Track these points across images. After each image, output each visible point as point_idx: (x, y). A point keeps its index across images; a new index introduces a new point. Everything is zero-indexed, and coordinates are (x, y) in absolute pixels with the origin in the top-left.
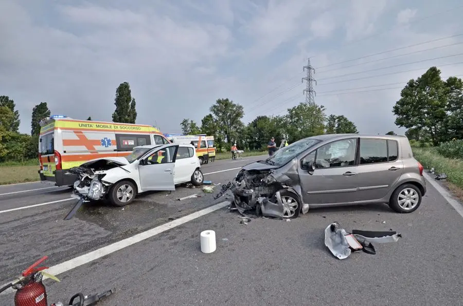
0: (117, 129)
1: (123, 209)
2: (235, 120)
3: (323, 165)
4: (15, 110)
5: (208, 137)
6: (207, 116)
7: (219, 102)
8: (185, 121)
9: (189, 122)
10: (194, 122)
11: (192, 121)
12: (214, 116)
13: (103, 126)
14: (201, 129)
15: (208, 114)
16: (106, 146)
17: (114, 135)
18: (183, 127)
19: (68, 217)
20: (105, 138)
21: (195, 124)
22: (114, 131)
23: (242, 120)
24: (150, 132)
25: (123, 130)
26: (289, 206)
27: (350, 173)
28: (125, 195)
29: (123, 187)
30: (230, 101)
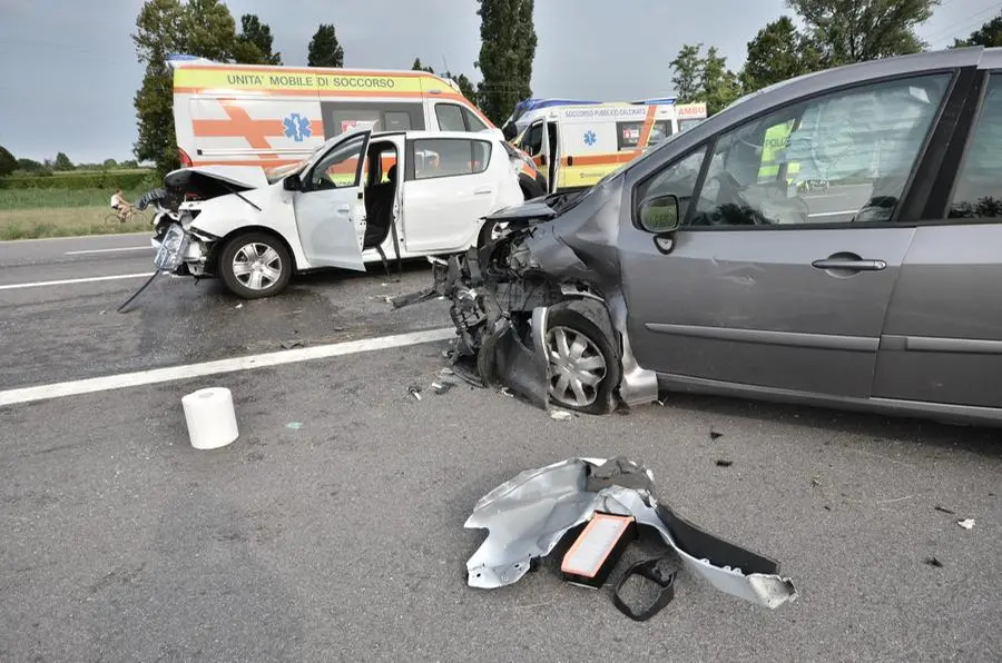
0: (324, 88)
1: (240, 306)
2: (890, 36)
3: (768, 216)
4: (273, 53)
5: (683, 107)
6: (772, 28)
8: (689, 52)
9: (702, 55)
10: (718, 56)
11: (712, 51)
12: (801, 25)
13: (290, 81)
14: (742, 78)
15: (775, 19)
16: (296, 139)
17: (318, 105)
18: (678, 74)
19: (127, 307)
20: (293, 116)
21: (721, 62)
22: (319, 93)
23: (918, 30)
24: (421, 95)
25: (342, 88)
26: (577, 368)
27: (858, 258)
28: (258, 271)
29: (249, 249)
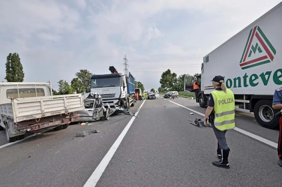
6: (75, 79)
7: (82, 71)
8: (61, 81)
9: (64, 82)
18: (60, 85)
21: (67, 83)
30: (87, 71)
